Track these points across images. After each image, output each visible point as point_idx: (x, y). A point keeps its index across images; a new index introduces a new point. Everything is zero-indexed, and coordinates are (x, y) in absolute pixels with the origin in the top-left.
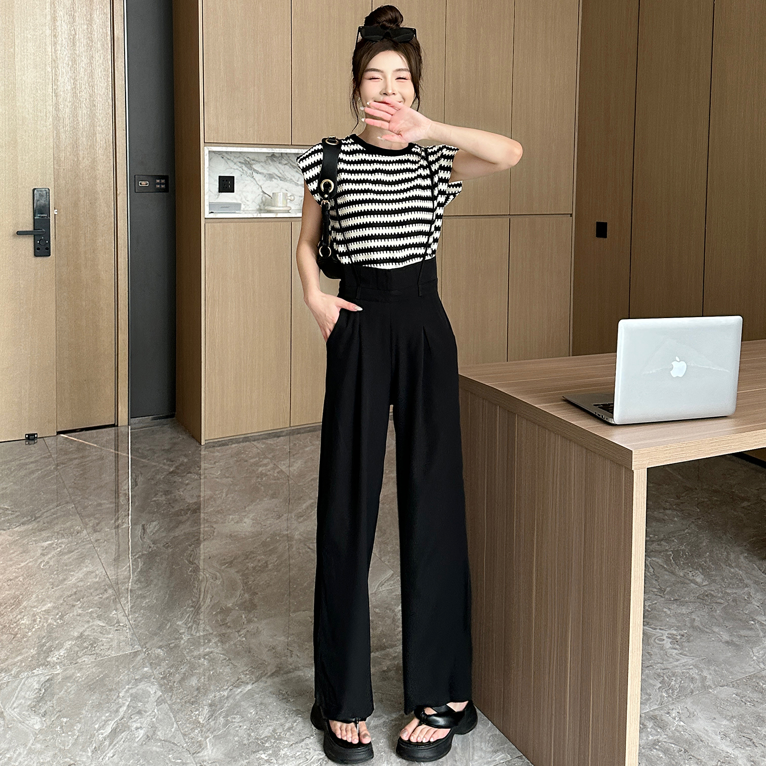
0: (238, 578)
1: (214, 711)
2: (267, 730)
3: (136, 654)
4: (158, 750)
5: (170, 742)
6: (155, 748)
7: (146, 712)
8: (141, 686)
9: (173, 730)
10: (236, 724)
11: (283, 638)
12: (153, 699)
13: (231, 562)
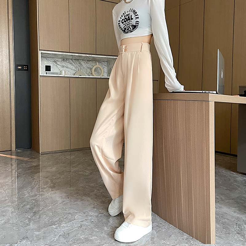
0: (49, 181)
1: (35, 214)
2: (56, 219)
3: (6, 200)
4: (9, 226)
5: (15, 224)
6: (8, 226)
7: (6, 215)
8: (6, 208)
9: (17, 220)
10: (44, 218)
11: (65, 194)
12: (10, 212)
13: (47, 177)
